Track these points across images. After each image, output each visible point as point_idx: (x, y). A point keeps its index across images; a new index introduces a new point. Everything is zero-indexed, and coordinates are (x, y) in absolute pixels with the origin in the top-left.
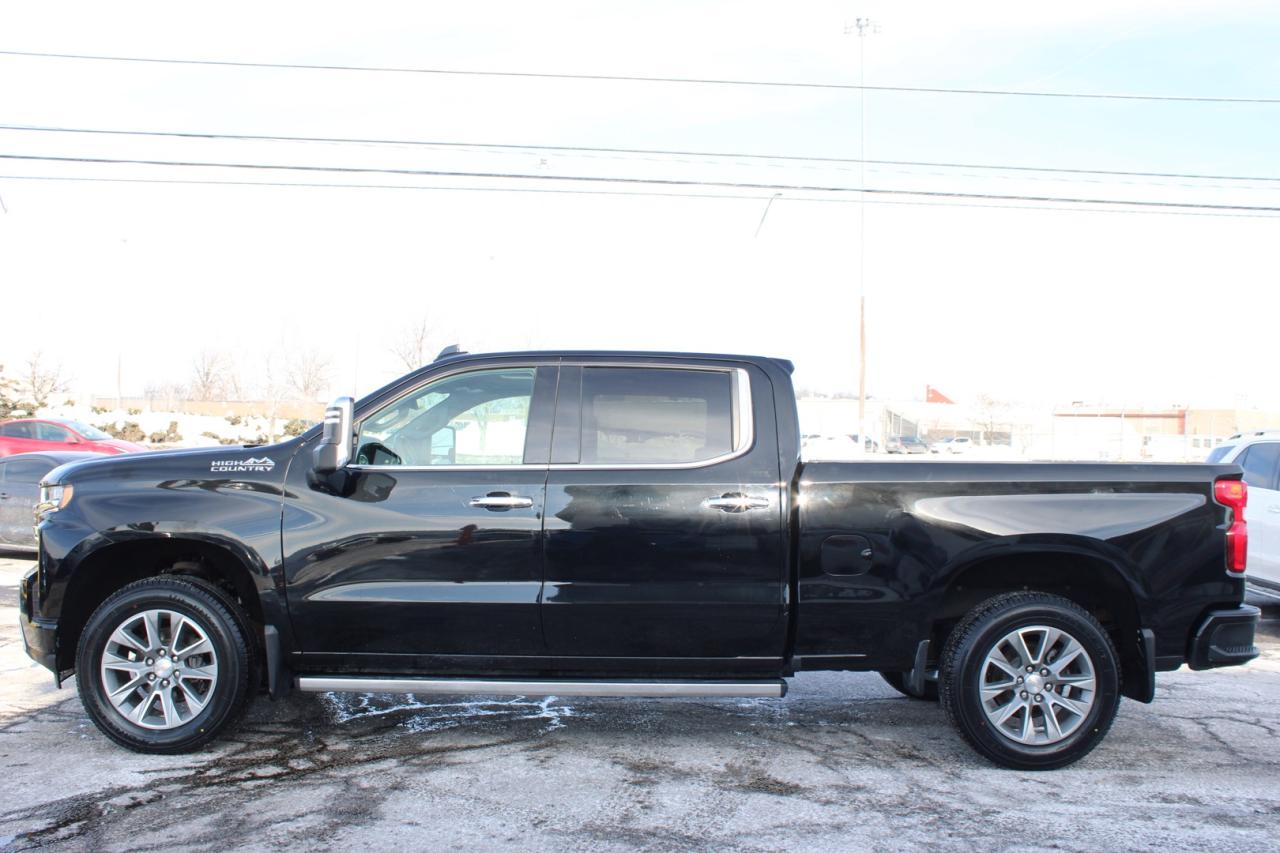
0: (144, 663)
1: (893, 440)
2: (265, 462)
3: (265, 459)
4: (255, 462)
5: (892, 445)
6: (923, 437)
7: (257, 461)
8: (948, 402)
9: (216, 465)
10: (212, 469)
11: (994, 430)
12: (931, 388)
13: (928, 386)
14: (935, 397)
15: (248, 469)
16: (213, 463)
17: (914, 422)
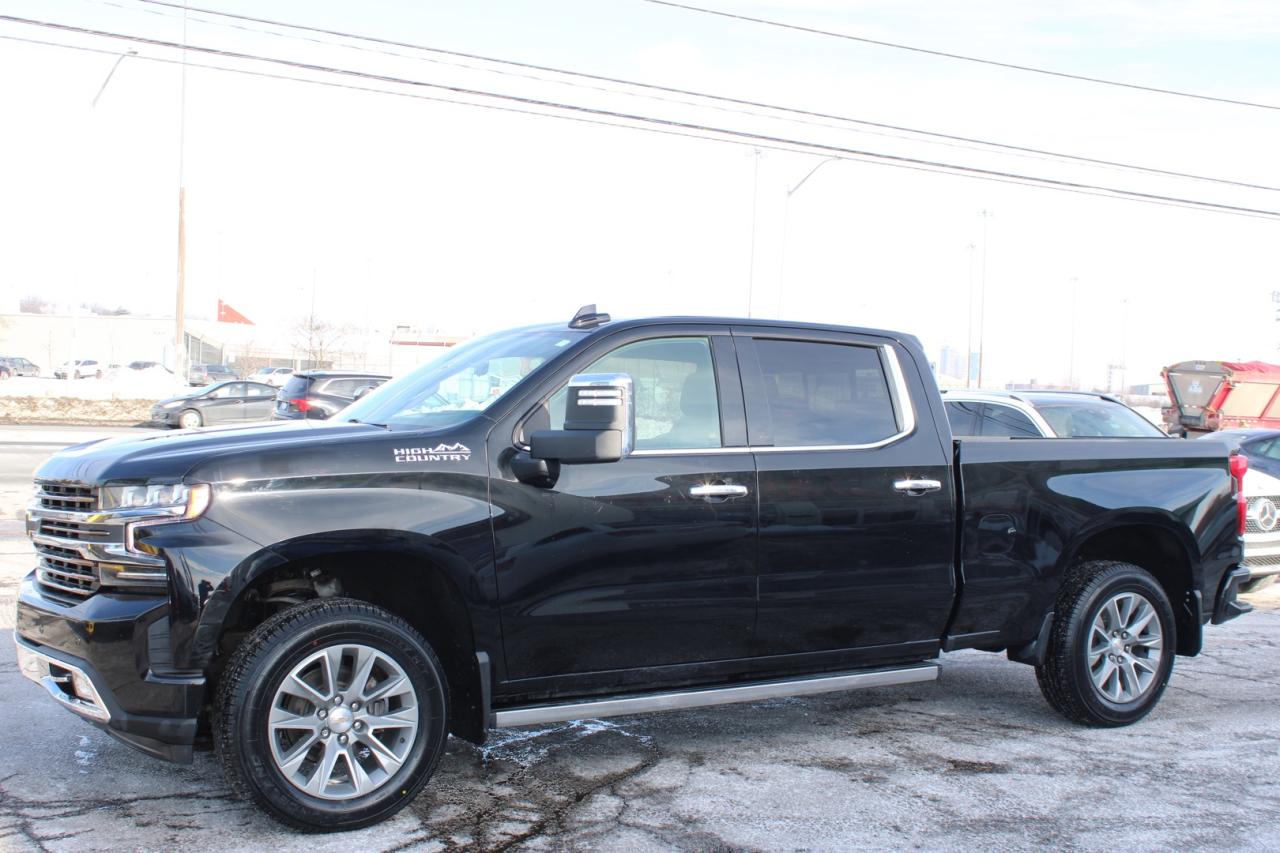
0: (315, 715)
1: (198, 369)
2: (458, 449)
3: (457, 445)
4: (446, 450)
5: (196, 376)
6: (230, 366)
7: (448, 447)
8: (247, 322)
9: (400, 454)
10: (397, 459)
11: (324, 359)
12: (224, 304)
13: (220, 302)
14: (228, 315)
15: (442, 458)
16: (396, 452)
17: (219, 347)
